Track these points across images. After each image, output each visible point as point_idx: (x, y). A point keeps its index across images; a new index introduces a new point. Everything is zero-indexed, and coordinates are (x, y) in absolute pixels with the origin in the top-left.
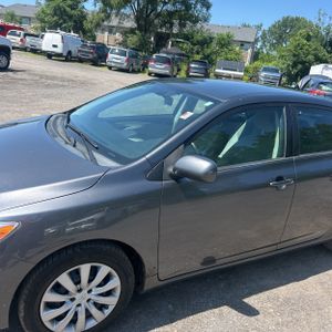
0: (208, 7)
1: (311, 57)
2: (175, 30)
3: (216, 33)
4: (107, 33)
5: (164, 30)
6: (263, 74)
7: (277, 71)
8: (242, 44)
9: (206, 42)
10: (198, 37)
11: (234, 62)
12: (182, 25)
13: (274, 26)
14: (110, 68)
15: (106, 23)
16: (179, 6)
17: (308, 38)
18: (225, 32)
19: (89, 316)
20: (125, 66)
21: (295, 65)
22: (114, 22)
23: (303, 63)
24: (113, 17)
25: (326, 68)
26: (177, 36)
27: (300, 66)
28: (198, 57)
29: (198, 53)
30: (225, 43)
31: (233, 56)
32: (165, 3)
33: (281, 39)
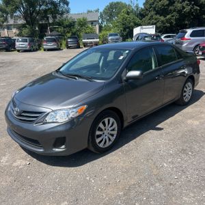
0: (67, 4)
1: (132, 24)
2: (51, 21)
3: (76, 18)
4: (6, 30)
5: (44, 22)
6: (110, 38)
7: (116, 35)
8: (92, 23)
9: (71, 25)
10: (66, 23)
11: (91, 34)
12: (54, 17)
13: (106, 9)
14: (19, 51)
15: (5, 24)
16: (50, 6)
17: (128, 13)
18: (81, 17)
19: (110, 140)
20: (28, 48)
21: (125, 29)
22: (11, 22)
23: (129, 28)
24: (9, 19)
25: (142, 28)
26: (53, 24)
27: (127, 30)
28: (69, 35)
29: (68, 32)
30: (83, 23)
31: (89, 30)
32: (40, 6)
33: (111, 16)
